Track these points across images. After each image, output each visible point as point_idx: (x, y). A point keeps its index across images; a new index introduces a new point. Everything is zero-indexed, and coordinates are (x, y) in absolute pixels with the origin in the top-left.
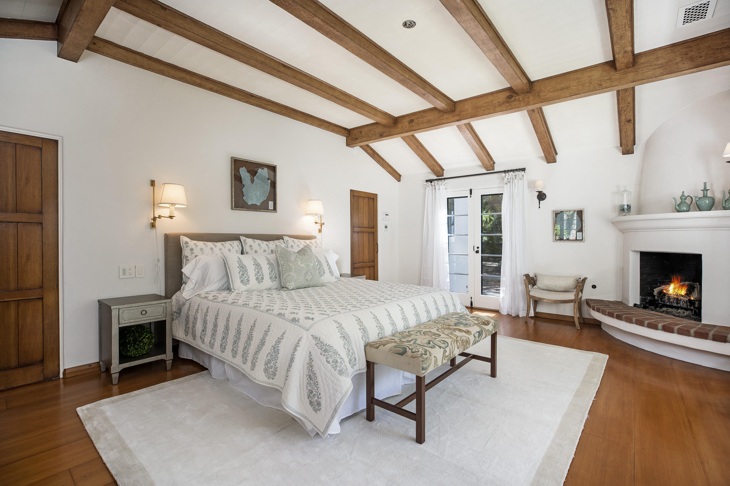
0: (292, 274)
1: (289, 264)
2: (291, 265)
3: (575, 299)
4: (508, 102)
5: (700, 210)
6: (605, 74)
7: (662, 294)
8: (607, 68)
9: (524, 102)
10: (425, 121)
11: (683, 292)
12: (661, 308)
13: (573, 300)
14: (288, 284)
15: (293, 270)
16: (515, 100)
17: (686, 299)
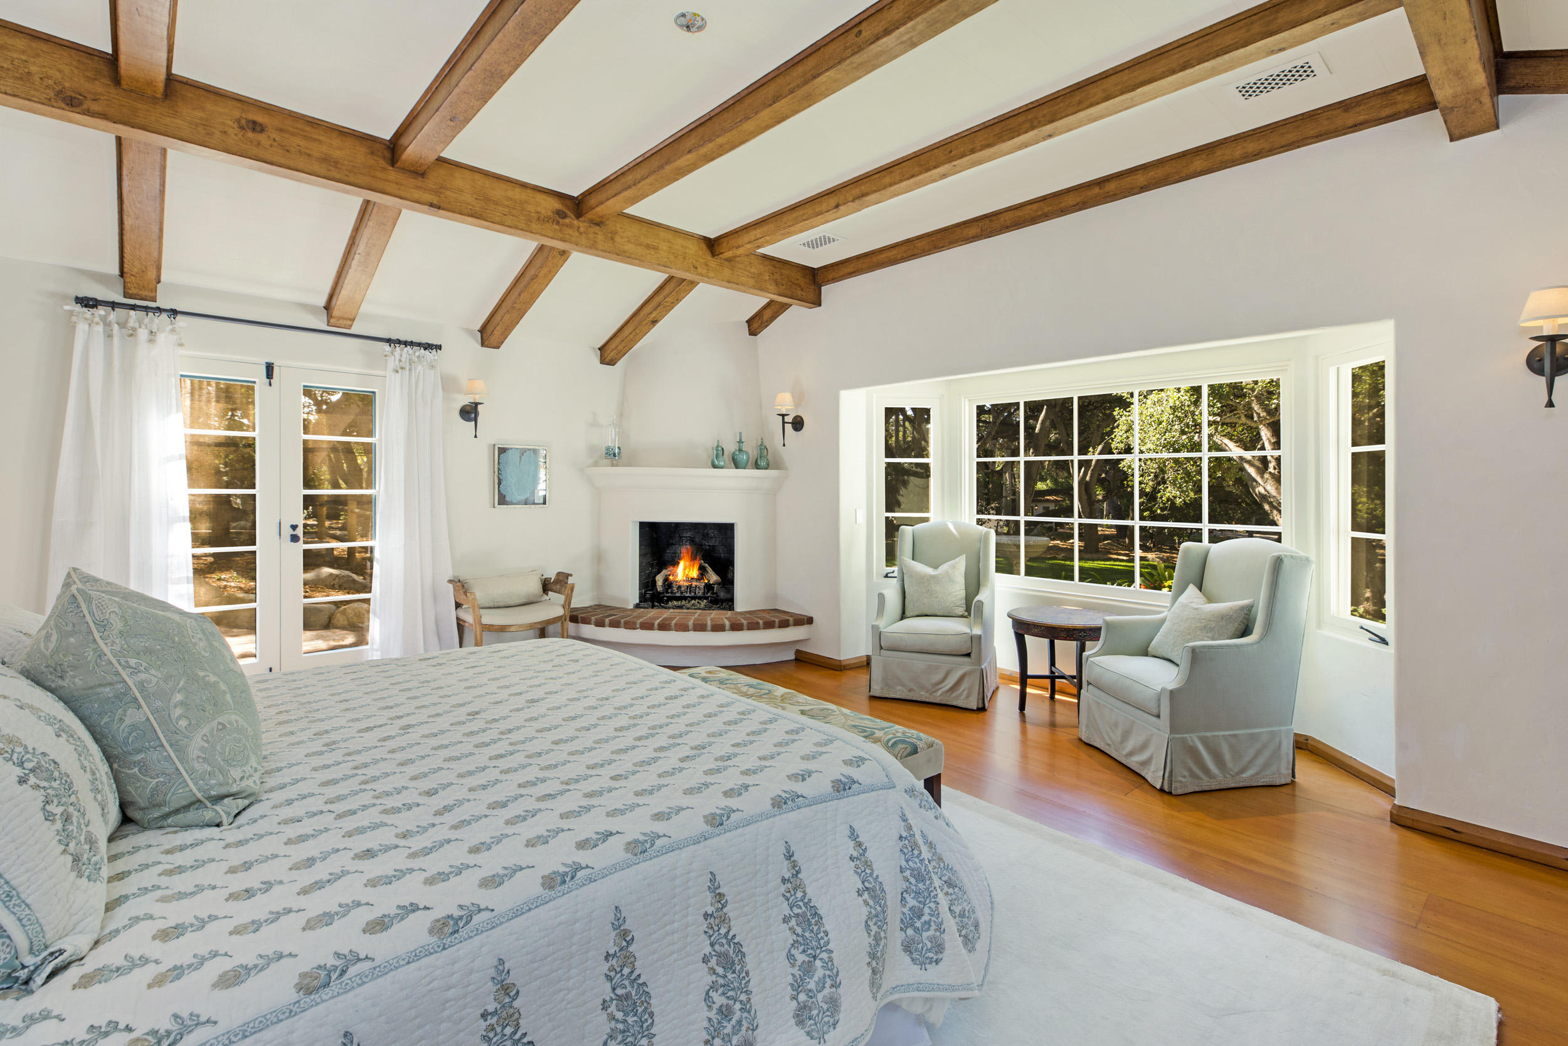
0: (233, 717)
1: (201, 674)
2: (212, 678)
3: (564, 615)
4: (558, 223)
5: (737, 467)
6: (701, 253)
7: (668, 584)
8: (703, 246)
9: (587, 239)
10: (316, 154)
11: (694, 573)
12: (667, 602)
13: (561, 617)
14: (236, 773)
15: (228, 697)
16: (570, 226)
17: (701, 584)
